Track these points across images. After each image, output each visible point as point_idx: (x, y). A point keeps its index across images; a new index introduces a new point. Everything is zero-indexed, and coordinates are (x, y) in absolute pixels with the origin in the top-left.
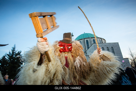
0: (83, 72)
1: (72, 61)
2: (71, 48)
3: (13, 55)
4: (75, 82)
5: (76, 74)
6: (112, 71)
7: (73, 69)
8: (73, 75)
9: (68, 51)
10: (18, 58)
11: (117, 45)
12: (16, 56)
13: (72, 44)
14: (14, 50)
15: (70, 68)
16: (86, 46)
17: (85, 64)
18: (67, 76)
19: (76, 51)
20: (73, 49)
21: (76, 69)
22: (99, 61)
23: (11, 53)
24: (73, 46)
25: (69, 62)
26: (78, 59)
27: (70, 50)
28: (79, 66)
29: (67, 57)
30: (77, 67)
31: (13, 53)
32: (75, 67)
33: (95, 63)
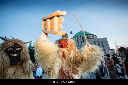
0: (75, 62)
1: (68, 54)
2: (67, 44)
3: (30, 48)
4: (70, 69)
5: (70, 64)
6: (98, 59)
7: (69, 60)
8: (68, 64)
9: (65, 47)
10: (34, 50)
11: (105, 39)
12: (32, 49)
13: (68, 42)
14: (31, 45)
15: (67, 59)
16: (82, 41)
17: (77, 56)
18: (64, 64)
19: (70, 47)
20: (68, 45)
21: (70, 60)
22: (89, 52)
23: (29, 46)
24: (68, 43)
25: (66, 55)
26: (72, 53)
27: (66, 46)
28: (72, 57)
29: (64, 51)
30: (71, 58)
31: (30, 46)
32: (70, 58)
33: (86, 54)
